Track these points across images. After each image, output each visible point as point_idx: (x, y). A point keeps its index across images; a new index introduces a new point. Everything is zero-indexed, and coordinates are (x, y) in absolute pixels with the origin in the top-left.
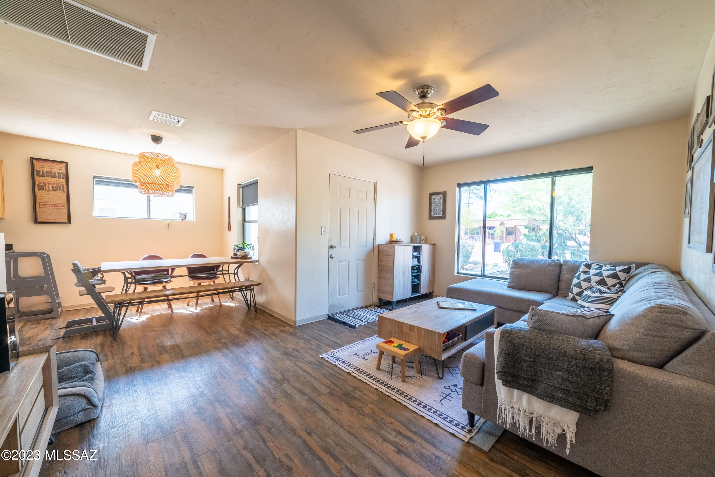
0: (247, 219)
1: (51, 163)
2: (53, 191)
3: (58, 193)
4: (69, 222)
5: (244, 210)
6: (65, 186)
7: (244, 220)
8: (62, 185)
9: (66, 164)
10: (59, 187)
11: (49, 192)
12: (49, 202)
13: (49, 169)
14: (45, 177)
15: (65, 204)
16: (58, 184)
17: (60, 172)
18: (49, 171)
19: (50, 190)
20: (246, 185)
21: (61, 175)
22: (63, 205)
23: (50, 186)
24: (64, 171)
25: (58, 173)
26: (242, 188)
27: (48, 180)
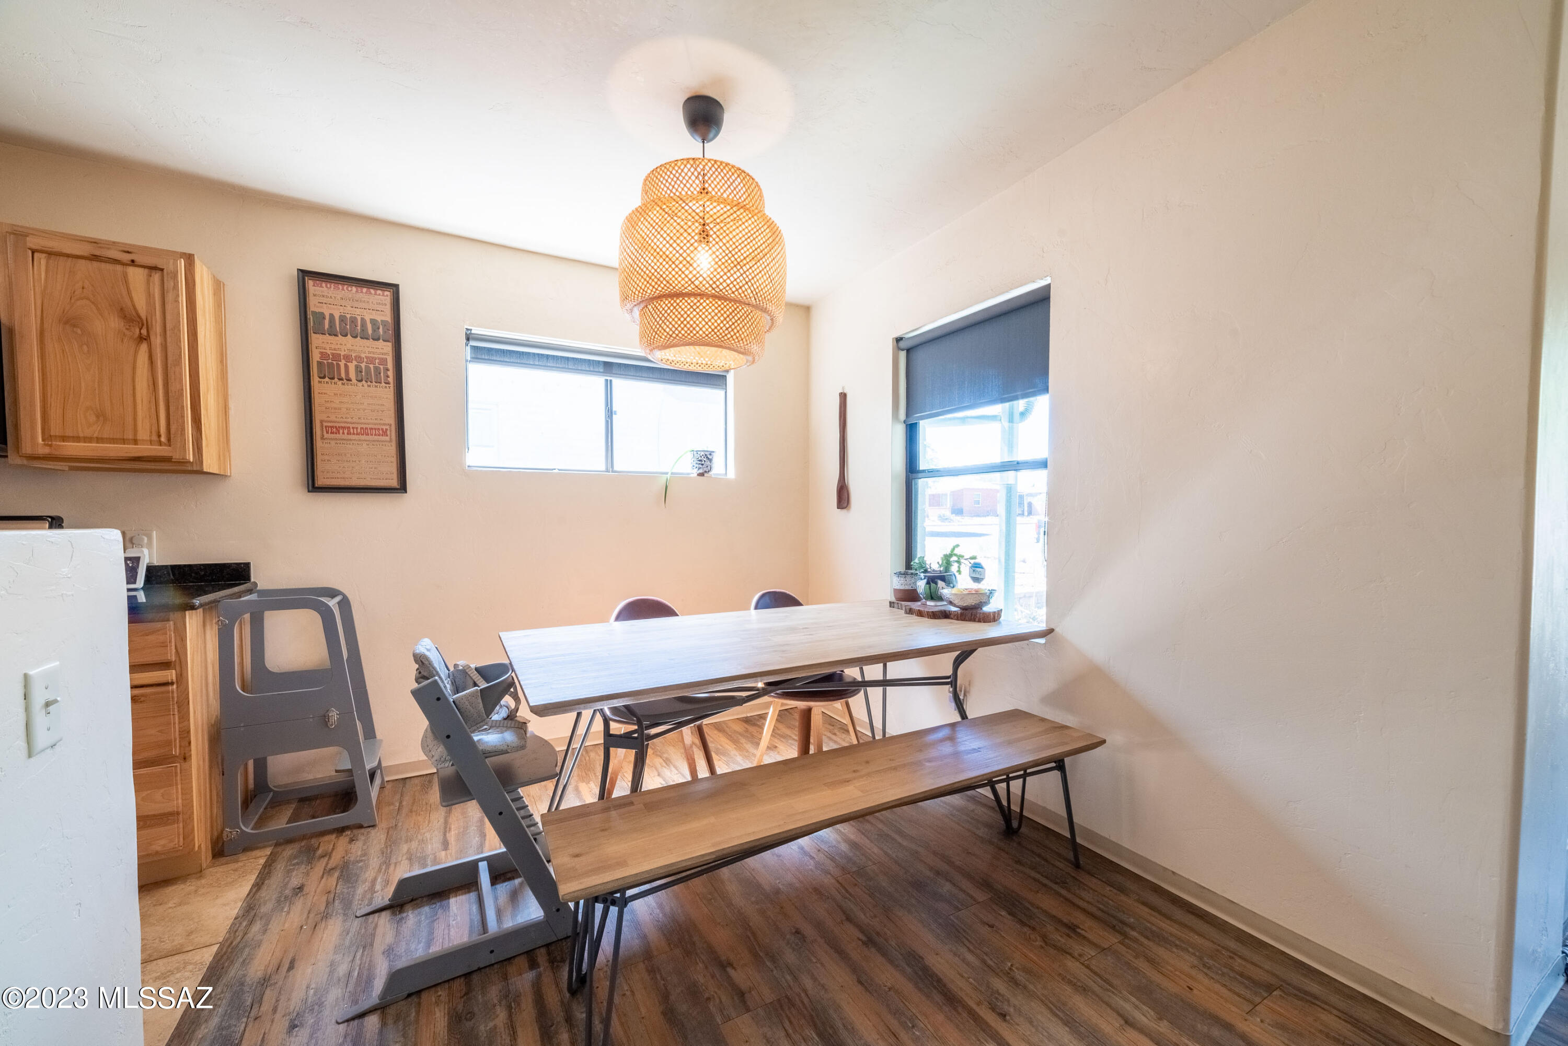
0: (922, 466)
1: (354, 289)
2: (360, 384)
3: (372, 389)
4: (402, 487)
5: (911, 431)
6: (390, 365)
7: (912, 469)
8: (383, 361)
9: (394, 289)
10: (376, 369)
11: (348, 388)
12: (349, 420)
13: (349, 308)
14: (336, 335)
15: (391, 425)
16: (371, 360)
17: (379, 318)
18: (348, 316)
19: (349, 380)
20: (923, 339)
21: (381, 330)
22: (384, 427)
23: (352, 366)
24: (388, 317)
25: (373, 322)
26: (909, 351)
27: (346, 345)
